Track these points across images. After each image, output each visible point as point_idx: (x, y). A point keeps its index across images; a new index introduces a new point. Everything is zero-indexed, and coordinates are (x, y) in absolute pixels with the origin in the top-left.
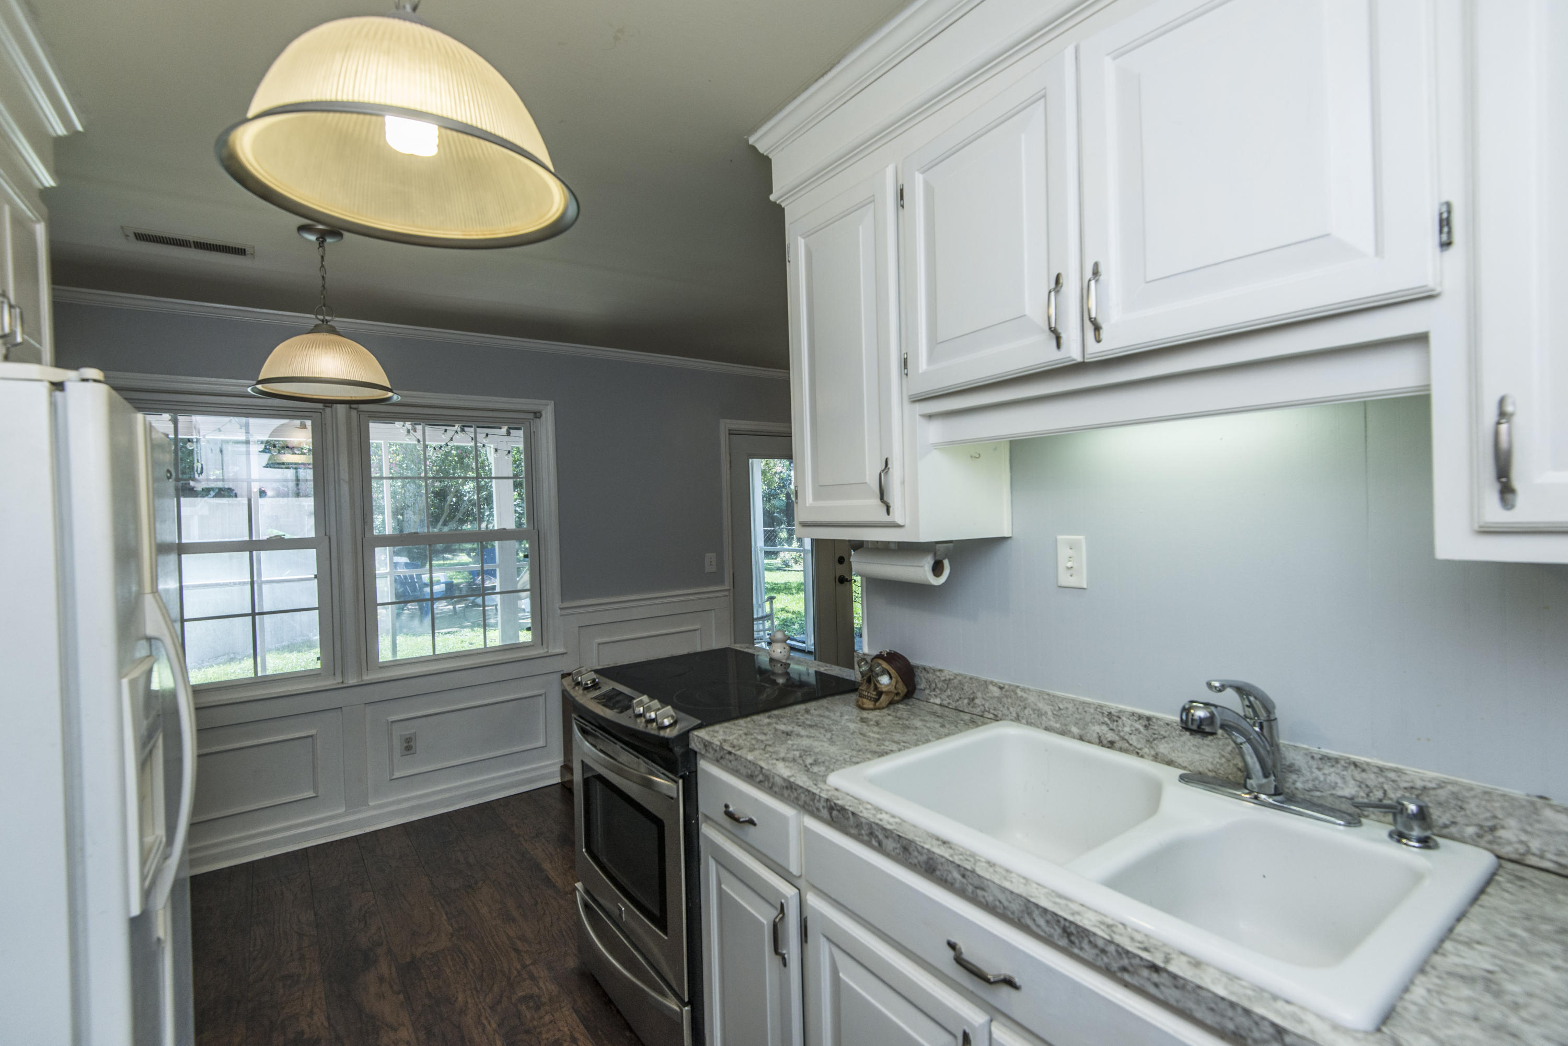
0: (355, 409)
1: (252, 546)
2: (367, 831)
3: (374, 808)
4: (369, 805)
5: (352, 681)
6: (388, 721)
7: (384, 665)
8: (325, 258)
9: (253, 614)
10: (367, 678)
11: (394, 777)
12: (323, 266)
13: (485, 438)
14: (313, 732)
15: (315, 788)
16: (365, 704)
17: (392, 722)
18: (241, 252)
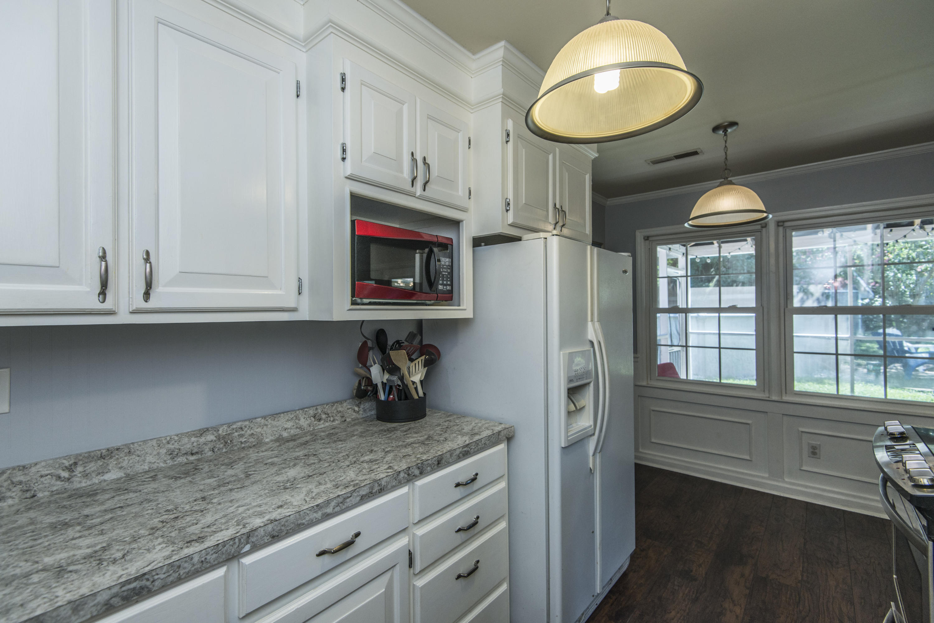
0: (782, 226)
1: (719, 310)
2: (782, 495)
3: (787, 483)
4: (784, 479)
5: (774, 398)
6: (799, 431)
7: (797, 393)
8: (727, 143)
9: (720, 348)
10: (786, 398)
11: (802, 469)
12: (726, 146)
13: (889, 233)
14: (749, 422)
15: (750, 454)
16: (783, 414)
17: (802, 432)
18: (695, 153)
